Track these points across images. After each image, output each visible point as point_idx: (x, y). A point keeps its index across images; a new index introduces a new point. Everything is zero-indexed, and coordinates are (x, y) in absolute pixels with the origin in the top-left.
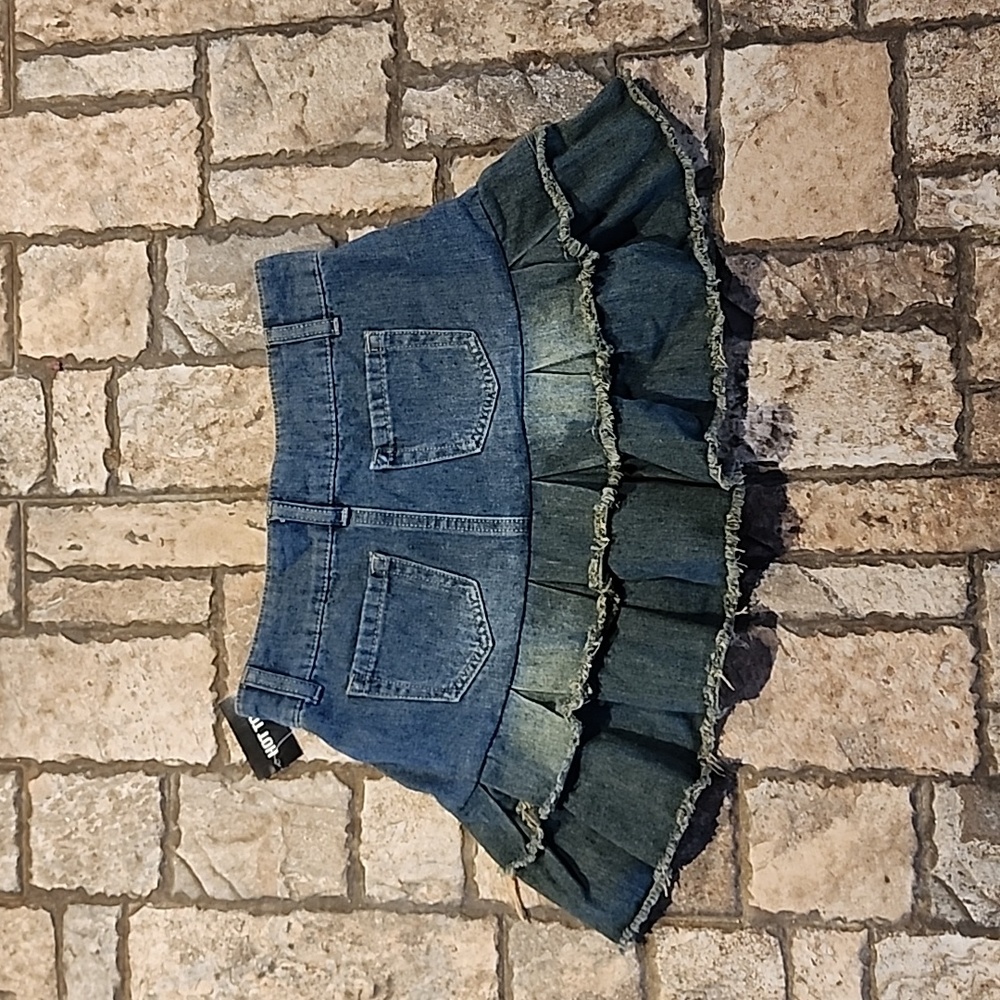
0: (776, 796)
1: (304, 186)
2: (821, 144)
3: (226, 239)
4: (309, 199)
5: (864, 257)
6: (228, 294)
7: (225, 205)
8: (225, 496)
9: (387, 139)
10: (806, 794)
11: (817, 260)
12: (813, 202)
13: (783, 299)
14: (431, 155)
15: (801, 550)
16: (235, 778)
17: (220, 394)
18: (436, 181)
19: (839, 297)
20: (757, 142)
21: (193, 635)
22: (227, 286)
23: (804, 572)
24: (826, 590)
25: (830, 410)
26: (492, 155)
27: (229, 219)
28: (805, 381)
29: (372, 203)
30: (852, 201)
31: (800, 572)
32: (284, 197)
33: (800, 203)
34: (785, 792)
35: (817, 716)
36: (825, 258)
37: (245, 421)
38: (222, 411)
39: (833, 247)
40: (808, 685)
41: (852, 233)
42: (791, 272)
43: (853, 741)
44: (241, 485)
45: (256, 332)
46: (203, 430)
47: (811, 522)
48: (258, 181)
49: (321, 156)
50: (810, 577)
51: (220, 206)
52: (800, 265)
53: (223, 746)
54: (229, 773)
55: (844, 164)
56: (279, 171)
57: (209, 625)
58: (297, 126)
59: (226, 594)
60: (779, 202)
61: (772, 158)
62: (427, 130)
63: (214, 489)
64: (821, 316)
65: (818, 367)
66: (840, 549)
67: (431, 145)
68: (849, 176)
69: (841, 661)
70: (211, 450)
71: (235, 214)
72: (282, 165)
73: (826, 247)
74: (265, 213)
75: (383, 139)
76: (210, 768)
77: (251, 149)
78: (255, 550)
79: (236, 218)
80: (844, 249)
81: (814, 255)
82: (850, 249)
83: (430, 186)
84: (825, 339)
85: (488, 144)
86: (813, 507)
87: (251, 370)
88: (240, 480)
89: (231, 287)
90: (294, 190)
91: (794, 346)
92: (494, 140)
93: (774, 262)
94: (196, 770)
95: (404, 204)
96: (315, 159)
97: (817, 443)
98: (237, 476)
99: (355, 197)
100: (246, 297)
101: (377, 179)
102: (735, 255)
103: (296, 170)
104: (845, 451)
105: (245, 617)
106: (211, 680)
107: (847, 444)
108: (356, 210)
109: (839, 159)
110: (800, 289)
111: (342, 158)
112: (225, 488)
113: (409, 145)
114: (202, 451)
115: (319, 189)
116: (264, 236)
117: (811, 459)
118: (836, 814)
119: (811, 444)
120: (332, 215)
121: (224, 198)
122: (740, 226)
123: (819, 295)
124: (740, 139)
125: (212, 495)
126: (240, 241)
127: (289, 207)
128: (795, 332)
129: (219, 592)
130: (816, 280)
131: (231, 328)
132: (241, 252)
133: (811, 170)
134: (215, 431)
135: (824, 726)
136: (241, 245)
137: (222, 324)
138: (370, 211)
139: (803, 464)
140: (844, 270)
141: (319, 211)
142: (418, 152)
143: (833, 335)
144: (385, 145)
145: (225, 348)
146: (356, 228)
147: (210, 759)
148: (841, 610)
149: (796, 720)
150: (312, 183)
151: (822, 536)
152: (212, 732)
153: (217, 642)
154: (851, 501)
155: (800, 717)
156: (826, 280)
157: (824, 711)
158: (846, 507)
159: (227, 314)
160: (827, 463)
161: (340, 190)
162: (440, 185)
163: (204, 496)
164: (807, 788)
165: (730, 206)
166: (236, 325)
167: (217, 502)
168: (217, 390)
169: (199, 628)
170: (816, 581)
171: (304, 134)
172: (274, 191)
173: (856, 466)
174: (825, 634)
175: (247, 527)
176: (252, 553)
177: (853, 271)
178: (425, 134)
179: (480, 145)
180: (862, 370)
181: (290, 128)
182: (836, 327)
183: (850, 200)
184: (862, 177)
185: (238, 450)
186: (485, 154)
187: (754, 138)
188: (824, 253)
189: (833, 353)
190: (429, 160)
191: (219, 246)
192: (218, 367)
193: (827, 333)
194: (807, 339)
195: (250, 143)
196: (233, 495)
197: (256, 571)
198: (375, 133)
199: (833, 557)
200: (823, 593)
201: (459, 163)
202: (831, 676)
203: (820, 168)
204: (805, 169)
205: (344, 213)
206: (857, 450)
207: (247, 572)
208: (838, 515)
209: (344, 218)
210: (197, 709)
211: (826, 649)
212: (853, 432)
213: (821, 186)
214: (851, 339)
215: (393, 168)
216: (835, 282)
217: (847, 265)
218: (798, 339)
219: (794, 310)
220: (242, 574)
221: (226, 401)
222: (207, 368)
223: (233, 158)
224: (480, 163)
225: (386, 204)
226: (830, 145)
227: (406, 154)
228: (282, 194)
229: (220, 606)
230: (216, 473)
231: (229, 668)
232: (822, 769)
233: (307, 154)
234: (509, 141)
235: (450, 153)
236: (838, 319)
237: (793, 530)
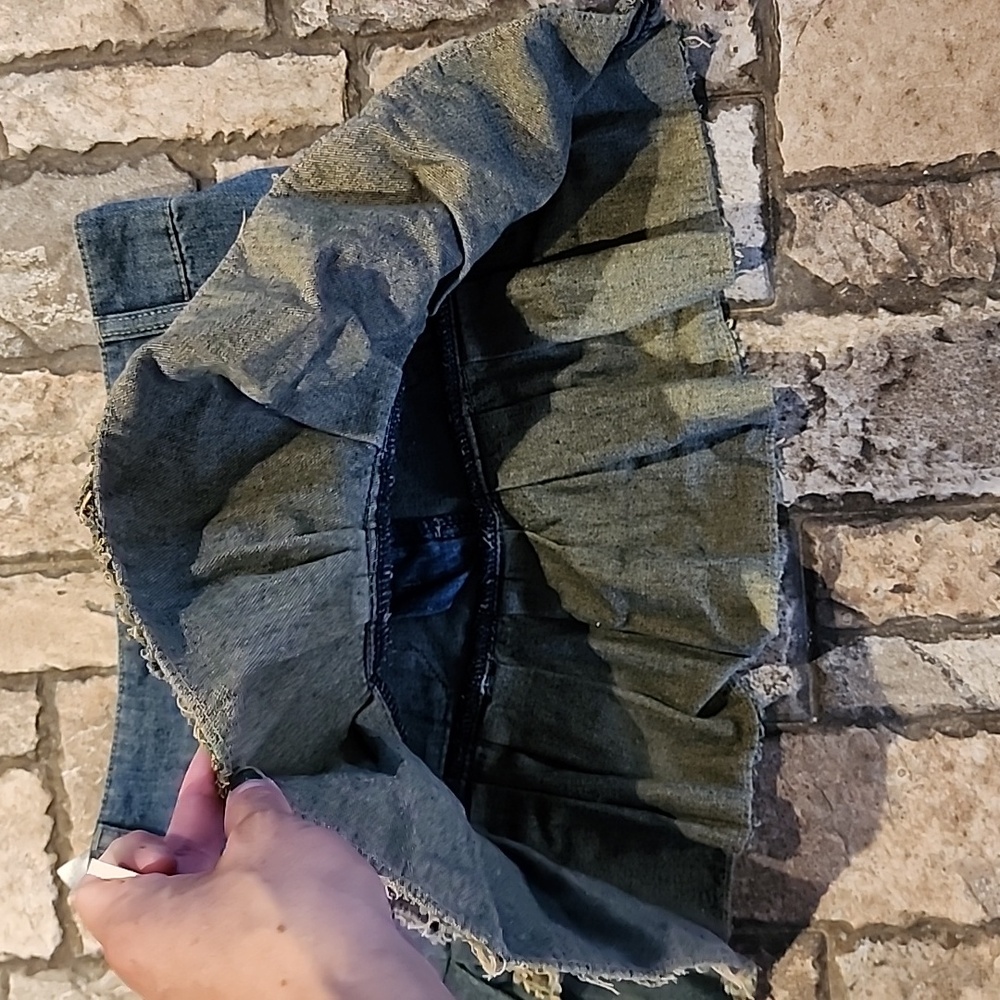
0: (882, 963)
1: (143, 96)
2: (922, 25)
3: (26, 179)
4: (152, 115)
5: (987, 192)
6: (35, 263)
7: (21, 128)
8: (50, 565)
9: (268, 22)
10: (924, 957)
11: (920, 196)
12: (912, 112)
13: (874, 255)
14: (337, 46)
15: (909, 618)
16: (91, 975)
17: (31, 414)
18: (347, 86)
19: (953, 251)
20: (827, 23)
21: (14, 772)
22: (31, 251)
23: (914, 648)
24: (946, 673)
25: (945, 415)
26: (430, 45)
27: (28, 148)
28: (907, 374)
29: (249, 121)
30: (968, 110)
31: (909, 649)
32: (113, 114)
33: (894, 113)
34: (893, 957)
35: (937, 849)
36: (932, 194)
37: (73, 453)
38: (37, 441)
39: (943, 178)
40: (923, 807)
41: (969, 156)
42: (884, 215)
43: (988, 882)
44: (73, 549)
45: (81, 320)
46: (9, 469)
47: (922, 577)
48: (71, 89)
49: (167, 49)
50: (923, 655)
51: (13, 129)
52: (897, 205)
53: (71, 931)
54: (83, 968)
55: (955, 55)
56: (103, 74)
57: (37, 758)
58: (126, 5)
59: (61, 711)
60: (862, 112)
61: (850, 46)
62: (329, 8)
63: (32, 557)
64: (928, 278)
65: (926, 352)
66: (964, 615)
67: (337, 32)
68: (964, 72)
69: (968, 771)
70: (24, 500)
71: (38, 141)
72: (106, 64)
73: (933, 178)
74: (85, 138)
75: (261, 23)
76: (54, 962)
77: (55, 40)
78: (101, 644)
79: (38, 147)
80: (959, 181)
81: (916, 190)
82: (968, 180)
83: (339, 93)
84: (935, 312)
85: (424, 29)
86: (925, 556)
87: (79, 378)
88: (71, 542)
89: (40, 252)
90: (127, 102)
91: (890, 324)
92: (433, 23)
93: (859, 201)
94: (32, 966)
95: (299, 121)
96: (157, 54)
97: (927, 464)
98: (67, 537)
99: (223, 111)
100: (64, 269)
101: (255, 85)
102: (800, 191)
103: (129, 72)
104: (969, 473)
105: (92, 743)
106: (46, 837)
107: (971, 465)
108: (226, 133)
109: (950, 48)
110: (897, 239)
111: (199, 53)
112: (49, 556)
113: (301, 32)
114: (9, 501)
115: (166, 101)
116: (85, 173)
117: (920, 487)
118: (967, 982)
119: (918, 465)
120: (189, 139)
121: (20, 116)
122: (807, 148)
123: (925, 248)
124: (802, 18)
125: (30, 566)
126: (48, 182)
127: (122, 127)
128: (890, 302)
129: (48, 709)
130: (920, 226)
131: (42, 315)
132: (51, 198)
133: (908, 63)
134: (27, 471)
135: (947, 862)
136: (51, 189)
137: (28, 308)
138: (247, 134)
139: (910, 493)
140: (959, 211)
141: (168, 134)
142: (315, 42)
143: (946, 306)
144: (265, 31)
145: (35, 346)
146: (227, 160)
147: (51, 950)
148: (968, 700)
149: (907, 856)
150: (156, 91)
151: (938, 596)
152: (53, 912)
153: (51, 782)
154: (978, 544)
155: (912, 852)
156: (934, 226)
157: (946, 842)
158: (972, 554)
159: (34, 293)
160: (945, 490)
161: (198, 101)
162: (353, 92)
163: (17, 568)
164: (926, 949)
165: (790, 119)
166: (51, 310)
167: (38, 576)
168: (26, 410)
169: (22, 762)
170: (931, 661)
171: (137, 16)
172: (96, 104)
173: (984, 494)
174: (945, 733)
175: (86, 612)
176: (96, 650)
177: (974, 212)
178: (324, 16)
179: (412, 30)
180: (990, 356)
181: (116, 8)
182: (950, 294)
183: (966, 108)
184: (982, 73)
185: (65, 498)
186: (420, 44)
187: (822, 17)
188: (931, 186)
189: (948, 332)
190: (335, 54)
191: (15, 190)
192: (26, 374)
193: (937, 304)
194: (909, 313)
195: (55, 31)
196: (62, 565)
197: (103, 676)
198: (247, 14)
199: (954, 625)
200: (942, 677)
201: (381, 58)
202: (955, 793)
203: (921, 61)
204: (900, 62)
205: (208, 136)
206: (986, 472)
207: (90, 677)
208: (961, 566)
209: (207, 145)
210: (28, 880)
211: (947, 755)
212: (979, 445)
213: (924, 86)
214: (972, 311)
215: (281, 67)
216: (947, 229)
217: (964, 203)
218: (896, 313)
219: (889, 270)
220: (84, 680)
221: (41, 425)
222: (8, 376)
223: (28, 55)
224: (412, 57)
225: (271, 122)
226: (934, 27)
227: (297, 44)
228: (109, 110)
229: (52, 729)
230: (34, 534)
231: (73, 819)
232: (945, 922)
233: (145, 47)
234: (454, 23)
235: (365, 43)
236: (954, 283)
237: (897, 589)
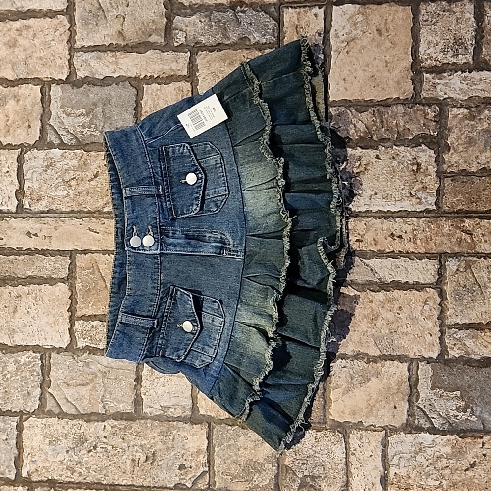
0: (344, 367)
1: (122, 62)
2: (378, 55)
3: (82, 87)
4: (125, 69)
5: (396, 110)
6: (82, 114)
7: (81, 70)
8: (78, 215)
9: (165, 40)
10: (359, 366)
11: (374, 111)
12: (373, 83)
13: (357, 129)
14: (187, 50)
15: (361, 250)
16: (79, 355)
17: (76, 164)
18: (189, 63)
19: (383, 129)
20: (347, 52)
21: (59, 284)
22: (81, 110)
23: (362, 261)
24: (372, 270)
25: (377, 183)
26: (217, 51)
27: (83, 77)
28: (366, 169)
29: (156, 72)
30: (392, 83)
31: (360, 261)
32: (112, 67)
33: (367, 83)
34: (348, 365)
35: (365, 329)
36: (378, 110)
37: (89, 178)
38: (78, 173)
39: (382, 105)
40: (362, 315)
41: (391, 98)
42: (361, 116)
43: (382, 342)
44: (86, 210)
45: (96, 134)
46: (67, 182)
47: (366, 237)
48: (99, 58)
49: (131, 47)
50: (364, 263)
51: (79, 70)
52: (366, 113)
53: (74, 339)
54: (76, 352)
55: (388, 65)
56: (110, 54)
57: (68, 279)
58: (119, 32)
59: (77, 264)
60: (357, 82)
61: (354, 60)
62: (185, 37)
63: (72, 212)
64: (374, 138)
65: (372, 163)
66: (379, 250)
67: (187, 45)
68: (391, 71)
69: (377, 303)
70: (71, 192)
71: (87, 74)
72: (111, 51)
73: (379, 105)
74: (102, 74)
75: (163, 41)
76: (66, 350)
77: (95, 42)
78: (92, 242)
79: (87, 76)
80: (387, 106)
81: (373, 109)
82: (390, 106)
83: (186, 65)
84: (376, 149)
85: (216, 46)
86: (367, 230)
87: (93, 153)
88: (86, 207)
89: (84, 111)
90: (117, 63)
91: (361, 152)
92: (219, 44)
93: (353, 111)
94: (59, 350)
95: (172, 73)
96: (128, 49)
97: (370, 199)
98: (84, 206)
99: (148, 69)
100: (91, 117)
101: (159, 60)
102: (335, 106)
103: (118, 54)
104: (384, 203)
105: (86, 276)
106: (68, 306)
107: (385, 200)
108: (148, 75)
109: (387, 62)
110: (365, 124)
111: (142, 49)
112: (78, 212)
113: (176, 44)
114: (67, 192)
115: (130, 64)
116: (101, 86)
117: (367, 207)
118: (373, 376)
119: (367, 199)
120: (136, 77)
121: (81, 66)
122: (338, 93)
123: (374, 128)
124: (339, 50)
125: (71, 215)
126: (89, 88)
127: (115, 72)
128: (362, 145)
129: (73, 263)
130: (373, 121)
131: (83, 132)
132: (89, 93)
133: (373, 67)
134: (73, 183)
135: (368, 334)
136: (89, 90)
137: (78, 129)
138: (155, 76)
139: (363, 209)
140: (386, 116)
141: (130, 75)
142: (180, 48)
143: (380, 147)
144: (164, 43)
145: (80, 141)
146: (148, 84)
147: (67, 345)
148: (379, 279)
149: (355, 331)
150: (126, 60)
151: (371, 244)
152: (68, 332)
153: (72, 288)
154: (385, 227)
155: (357, 330)
156: (378, 121)
157: (369, 327)
158: (383, 230)
159: (81, 124)
160: (375, 209)
161: (140, 65)
162: (191, 65)
163: (67, 215)
164: (359, 363)
165: (333, 83)
166: (86, 130)
167: (74, 218)
168: (75, 162)
169: (63, 280)
170: (367, 265)
171: (123, 36)
172: (107, 64)
173: (388, 211)
174: (370, 290)
175: (89, 231)
176: (91, 244)
177: (391, 117)
178: (184, 40)
179: (212, 46)
180: (393, 165)
181: (116, 33)
182: (381, 144)
183: (391, 82)
184: (397, 72)
185: (85, 193)
186: (214, 51)
187: (346, 50)
188: (378, 108)
189: (380, 156)
190: (186, 53)
191: (77, 90)
192: (75, 151)
193: (377, 147)
194: (368, 149)
195: (95, 39)
196: (82, 215)
197: (93, 253)
198: (159, 37)
199: (375, 254)
200: (370, 271)
201: (201, 54)
202: (373, 310)
203: (377, 66)
204: (370, 66)
205: (142, 76)
206: (389, 203)
207: (88, 253)
208: (379, 234)
209: (142, 79)
210: (61, 321)
211: (371, 297)
212: (388, 194)
213: (377, 75)
214: (388, 150)
215: (168, 55)
216: (382, 122)
217: (388, 113)
218: (363, 149)
219: (362, 134)
220: (86, 255)
221: (79, 168)
222: (70, 151)
223: (86, 46)
224: (211, 55)
225: (164, 73)
226: (382, 56)
227: (174, 48)
228: (111, 65)
229: (74, 270)
230: (73, 204)
231: (78, 301)
232: (366, 354)
233: (124, 46)
234: (226, 45)
235: (196, 49)
236: (383, 140)
237: (358, 240)
